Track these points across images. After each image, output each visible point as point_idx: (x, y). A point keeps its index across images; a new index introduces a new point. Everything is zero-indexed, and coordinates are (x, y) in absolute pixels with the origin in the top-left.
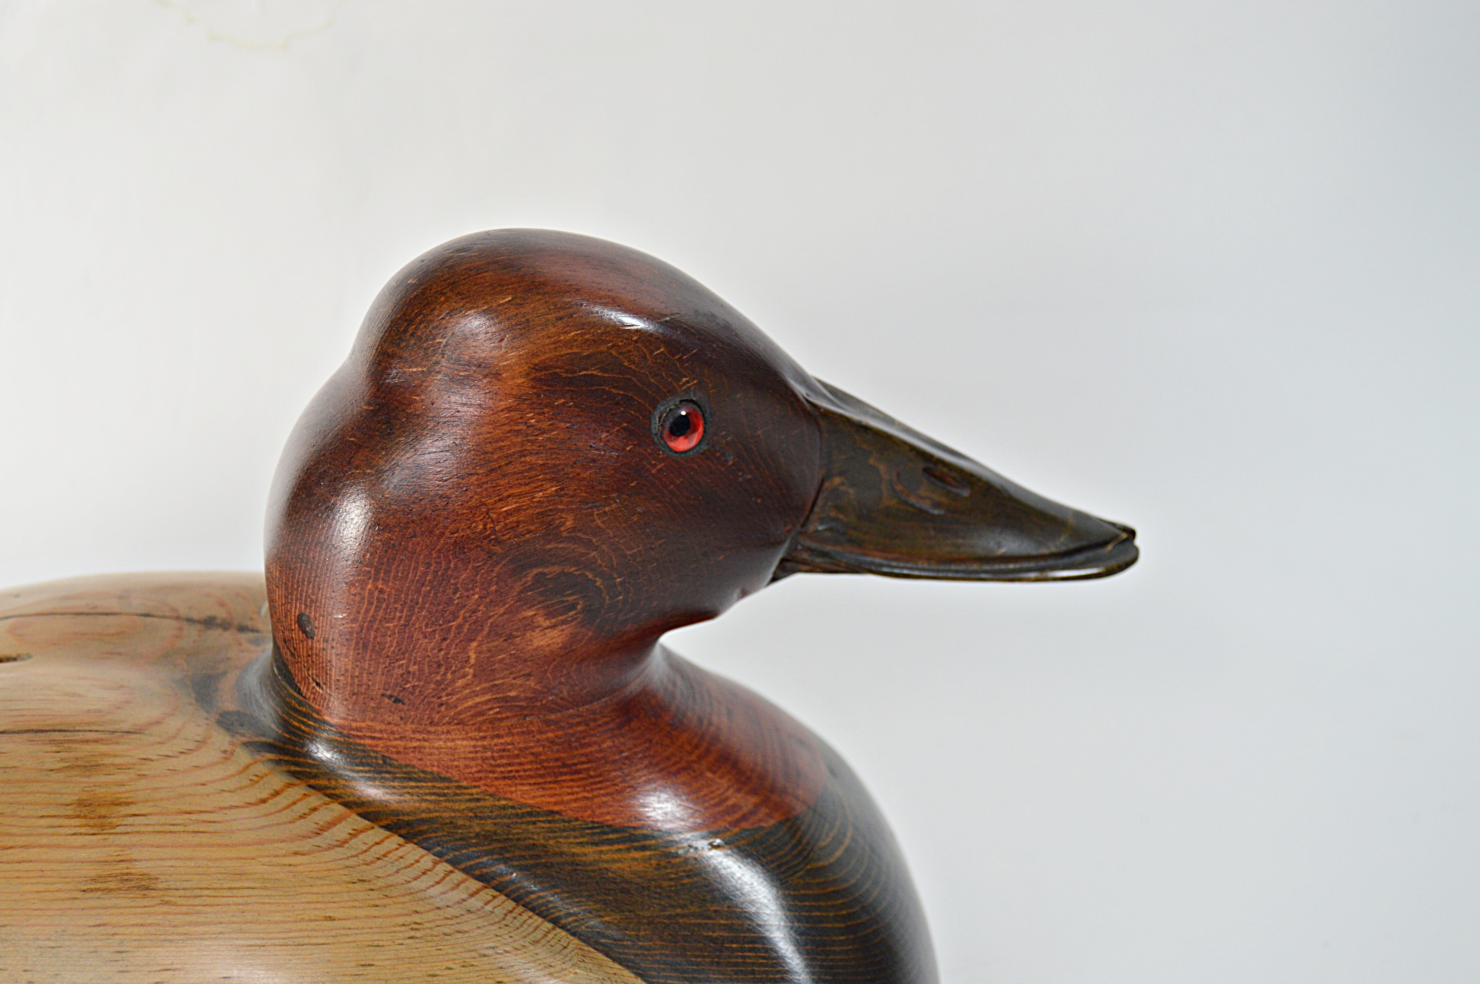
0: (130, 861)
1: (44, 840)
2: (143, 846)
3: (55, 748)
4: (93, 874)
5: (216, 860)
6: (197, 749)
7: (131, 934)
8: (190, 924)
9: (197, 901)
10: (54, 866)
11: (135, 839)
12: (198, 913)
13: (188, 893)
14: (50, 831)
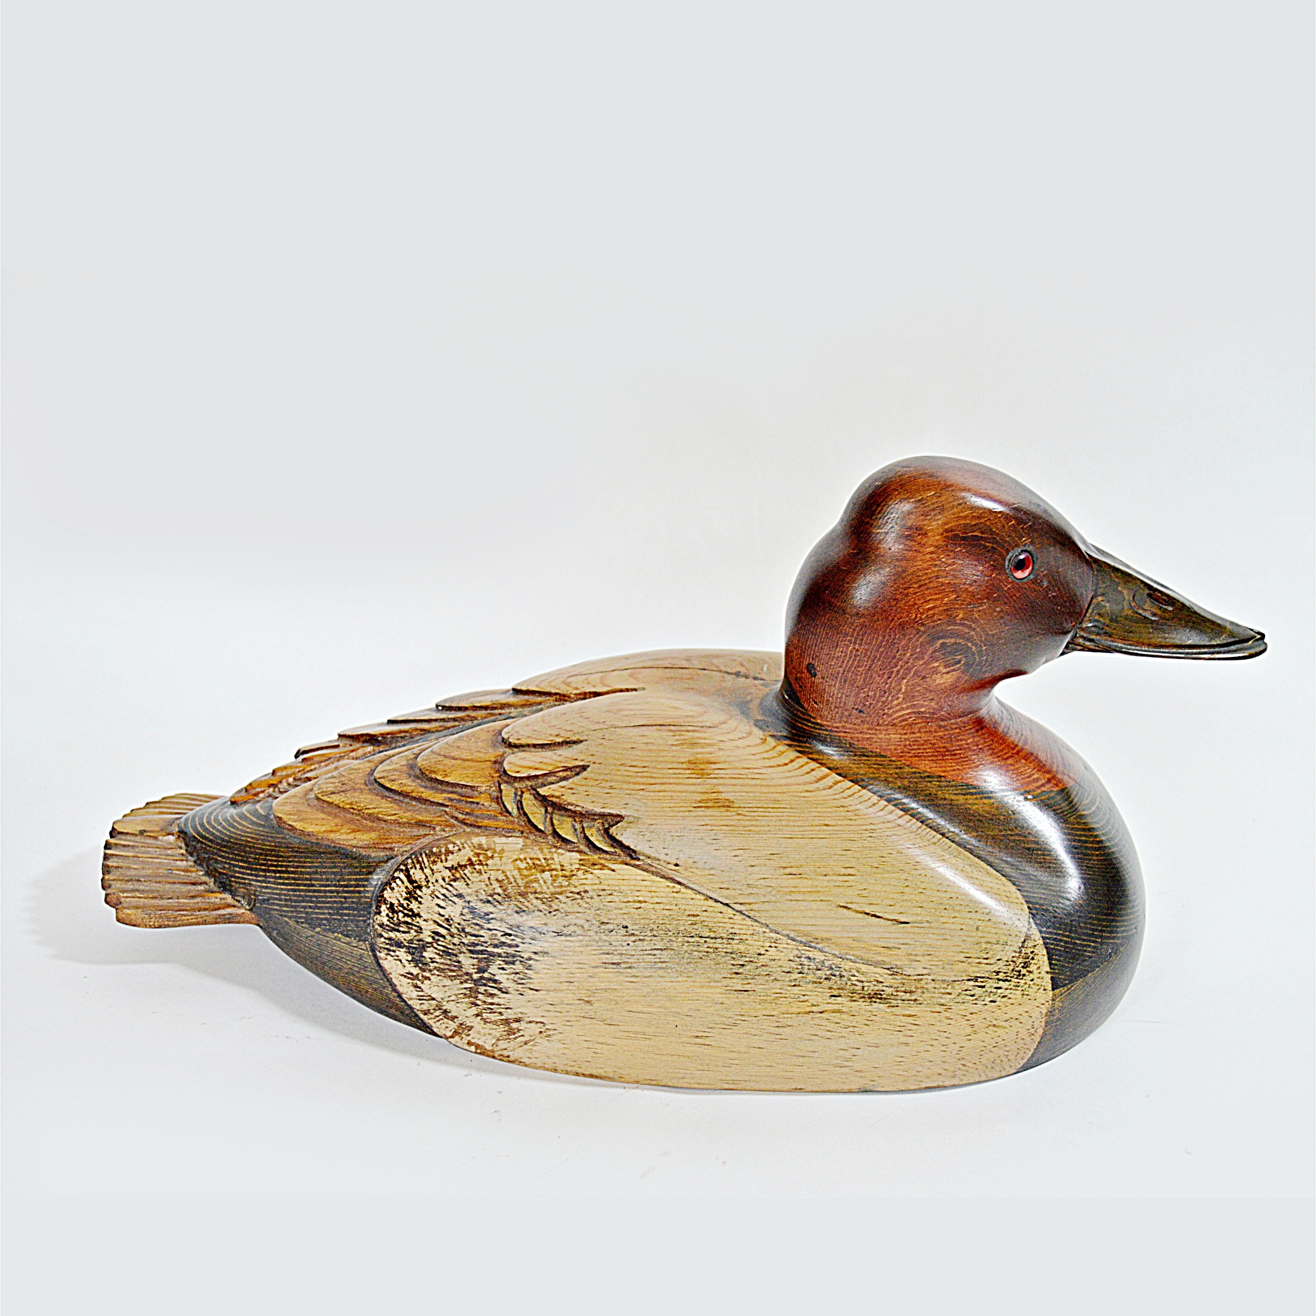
0: (719, 792)
1: (672, 781)
2: (725, 785)
3: (672, 734)
4: (699, 799)
5: (765, 793)
6: (747, 737)
7: (721, 830)
8: (752, 825)
9: (756, 814)
10: (679, 794)
11: (721, 781)
12: (757, 820)
13: (751, 810)
14: (674, 776)
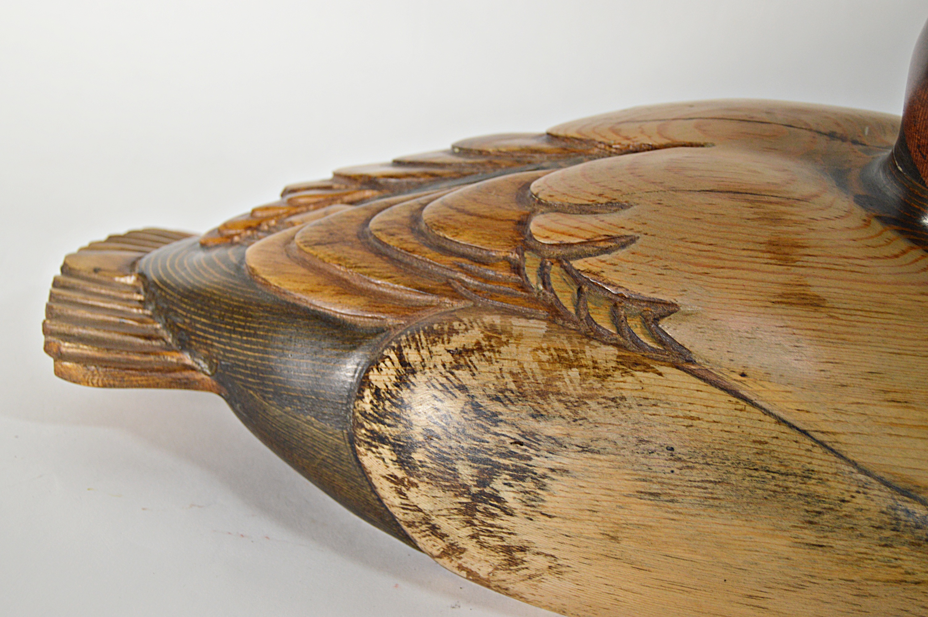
0: (806, 285)
1: (745, 265)
2: (816, 276)
3: (749, 205)
4: (780, 291)
5: (866, 291)
6: (846, 216)
7: (806, 335)
8: (847, 333)
9: (853, 318)
10: (752, 283)
11: (809, 271)
12: (854, 326)
13: (847, 312)
14: (749, 259)
